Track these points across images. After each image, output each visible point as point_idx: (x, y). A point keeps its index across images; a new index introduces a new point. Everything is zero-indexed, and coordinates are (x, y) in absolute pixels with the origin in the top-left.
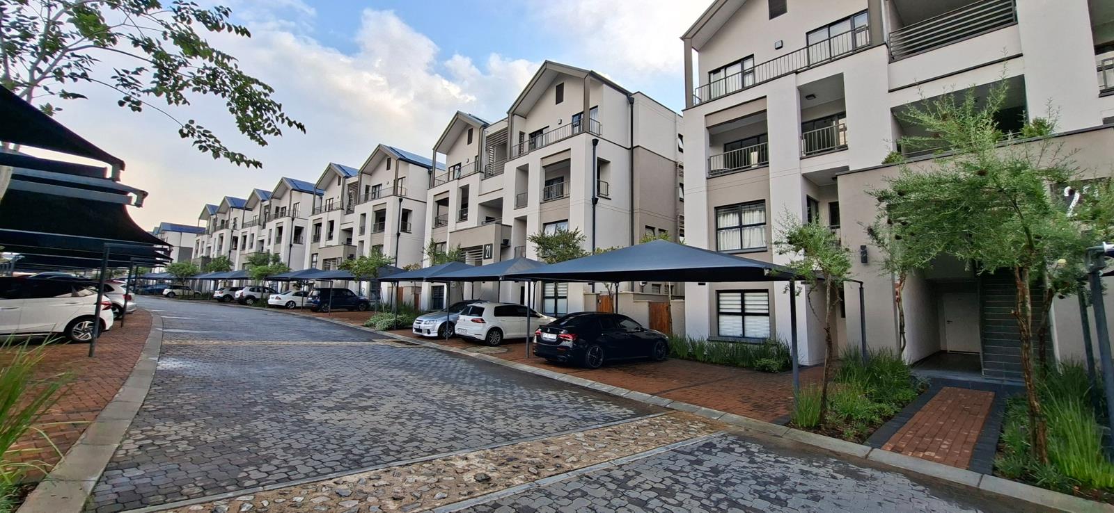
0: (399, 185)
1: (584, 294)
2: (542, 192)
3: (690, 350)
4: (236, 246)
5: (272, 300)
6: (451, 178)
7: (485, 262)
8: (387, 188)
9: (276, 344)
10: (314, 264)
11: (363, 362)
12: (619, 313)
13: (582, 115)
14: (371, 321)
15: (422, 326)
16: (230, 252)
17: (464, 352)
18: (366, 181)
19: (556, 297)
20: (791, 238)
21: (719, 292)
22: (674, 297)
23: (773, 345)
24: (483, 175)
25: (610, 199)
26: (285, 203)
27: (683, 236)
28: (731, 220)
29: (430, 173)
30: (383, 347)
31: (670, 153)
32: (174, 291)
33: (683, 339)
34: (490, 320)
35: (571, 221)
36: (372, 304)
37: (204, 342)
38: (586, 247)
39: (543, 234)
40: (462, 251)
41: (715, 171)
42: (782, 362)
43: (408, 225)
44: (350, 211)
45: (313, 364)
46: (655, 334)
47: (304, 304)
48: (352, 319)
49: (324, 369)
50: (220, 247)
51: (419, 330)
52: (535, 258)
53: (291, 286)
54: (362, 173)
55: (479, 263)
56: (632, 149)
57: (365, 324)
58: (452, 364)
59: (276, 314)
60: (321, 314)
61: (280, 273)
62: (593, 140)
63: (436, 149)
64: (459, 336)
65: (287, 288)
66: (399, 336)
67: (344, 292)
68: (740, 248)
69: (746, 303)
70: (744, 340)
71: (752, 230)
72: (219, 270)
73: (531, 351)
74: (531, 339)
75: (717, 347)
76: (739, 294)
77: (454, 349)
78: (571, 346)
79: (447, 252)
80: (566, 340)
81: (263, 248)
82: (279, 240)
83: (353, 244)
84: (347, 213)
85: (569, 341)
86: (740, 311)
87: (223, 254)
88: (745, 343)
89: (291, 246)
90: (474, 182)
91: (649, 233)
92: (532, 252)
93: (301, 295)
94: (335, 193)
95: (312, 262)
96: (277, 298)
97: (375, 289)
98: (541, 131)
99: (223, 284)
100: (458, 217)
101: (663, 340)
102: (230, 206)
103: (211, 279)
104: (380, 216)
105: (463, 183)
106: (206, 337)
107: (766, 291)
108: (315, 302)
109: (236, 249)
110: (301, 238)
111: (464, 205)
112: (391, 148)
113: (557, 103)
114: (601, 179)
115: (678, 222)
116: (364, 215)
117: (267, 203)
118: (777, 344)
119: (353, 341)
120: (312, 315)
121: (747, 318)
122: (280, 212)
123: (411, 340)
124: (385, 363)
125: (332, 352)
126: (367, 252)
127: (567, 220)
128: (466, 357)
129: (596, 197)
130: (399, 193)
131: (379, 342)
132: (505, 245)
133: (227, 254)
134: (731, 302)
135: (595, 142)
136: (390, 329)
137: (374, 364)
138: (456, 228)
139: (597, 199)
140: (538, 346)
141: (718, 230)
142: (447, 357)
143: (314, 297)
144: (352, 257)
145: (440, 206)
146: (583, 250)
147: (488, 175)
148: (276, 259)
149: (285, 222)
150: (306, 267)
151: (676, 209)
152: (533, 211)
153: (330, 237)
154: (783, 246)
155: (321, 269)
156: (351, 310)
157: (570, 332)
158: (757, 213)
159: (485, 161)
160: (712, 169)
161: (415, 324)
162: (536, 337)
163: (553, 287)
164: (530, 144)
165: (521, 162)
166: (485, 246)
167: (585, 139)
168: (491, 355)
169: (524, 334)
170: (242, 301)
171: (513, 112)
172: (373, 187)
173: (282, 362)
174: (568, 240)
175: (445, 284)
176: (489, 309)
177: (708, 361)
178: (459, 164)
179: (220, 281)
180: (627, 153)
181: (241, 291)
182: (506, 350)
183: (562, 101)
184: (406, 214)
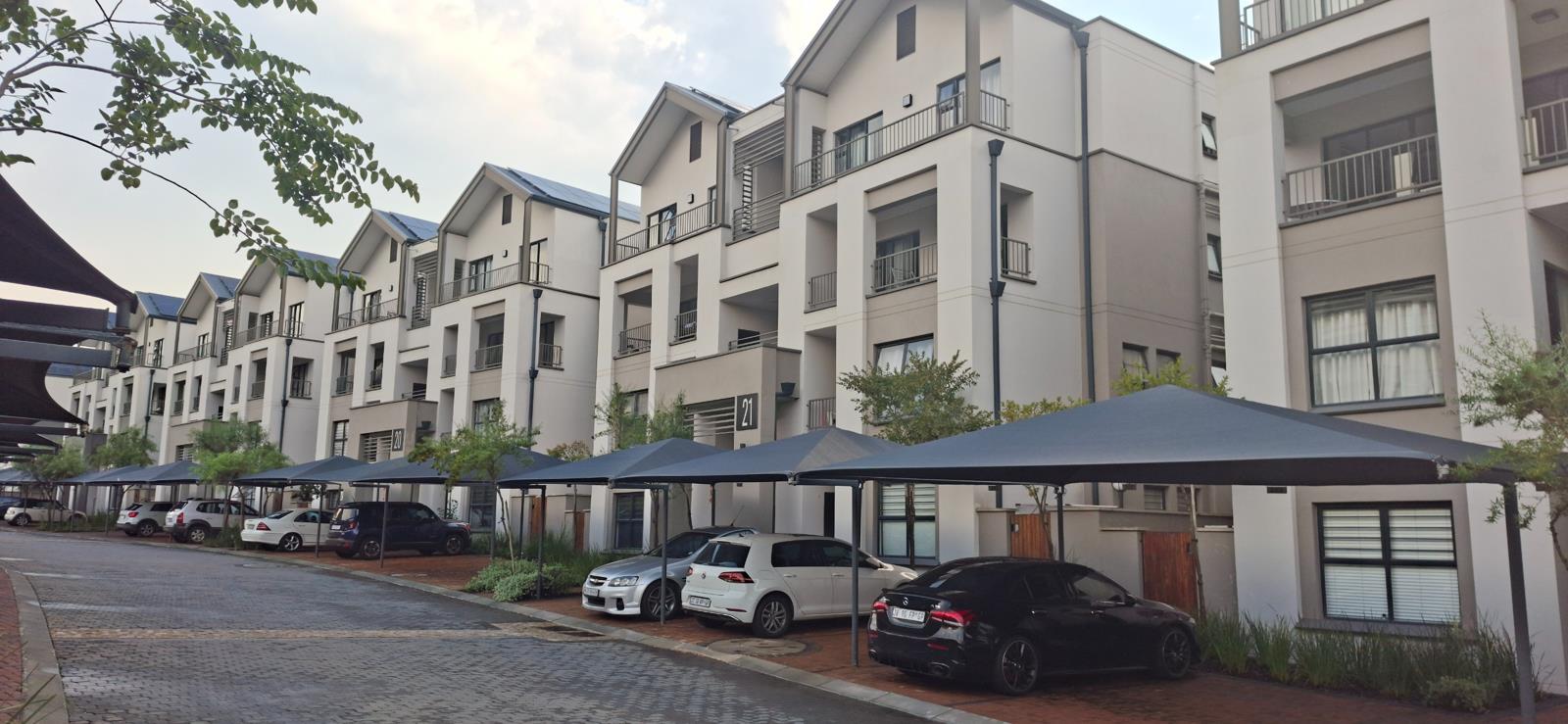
0: (533, 258)
1: (979, 512)
2: (871, 272)
3: (1252, 654)
4: (162, 406)
5: (250, 532)
6: (654, 242)
7: (740, 438)
8: (504, 265)
9: (289, 635)
10: (339, 445)
11: (488, 677)
12: (1068, 560)
13: (962, 83)
14: (483, 578)
15: (605, 589)
16: (148, 419)
17: (706, 652)
18: (455, 249)
19: (910, 518)
20: (1501, 389)
21: (1321, 507)
22: (1204, 520)
23: (1468, 642)
24: (730, 233)
25: (1034, 283)
26: (270, 303)
27: (1223, 365)
28: (1347, 328)
29: (602, 228)
30: (520, 641)
31: (1183, 162)
32: (29, 511)
33: (1232, 627)
34: (764, 576)
35: (941, 337)
36: (475, 537)
37: (136, 632)
38: (979, 398)
39: (876, 369)
40: (685, 410)
41: (1301, 207)
42: (1495, 686)
43: (555, 349)
44: (420, 321)
45: (382, 683)
46: (1161, 613)
47: (323, 541)
48: (433, 574)
49: (410, 694)
50: (127, 408)
51: (598, 600)
52: (857, 427)
53: (287, 498)
54: (446, 232)
55: (727, 439)
56: (1085, 159)
57: (468, 586)
58: (685, 682)
59: (262, 564)
60: (362, 563)
61: (264, 469)
62: (990, 143)
63: (618, 173)
64: (691, 614)
65: (278, 504)
66: (550, 614)
67: (412, 511)
68: (1373, 398)
69: (1395, 534)
70: (1392, 629)
71: (1401, 353)
72: (124, 462)
73: (863, 649)
74: (864, 620)
75: (1322, 644)
76: (1376, 513)
77: (682, 646)
78: (960, 640)
79: (652, 414)
80: (947, 626)
81: (221, 409)
82: (257, 391)
83: (427, 399)
84: (414, 327)
85: (954, 627)
86: (1378, 555)
87: (132, 423)
88: (1396, 636)
89: (285, 403)
90: (708, 249)
91: (1135, 359)
92: (849, 412)
93: (314, 520)
94: (384, 277)
95: (335, 440)
96: (261, 527)
97: (482, 503)
98: (862, 125)
99: (133, 493)
100: (674, 333)
101: (1182, 626)
102: (147, 314)
103: (105, 484)
104: (491, 332)
105: (683, 251)
106: (136, 622)
107: (1446, 504)
108: (348, 536)
109: (161, 413)
110: (307, 385)
111: (688, 304)
112: (511, 172)
113: (899, 57)
114: (1010, 236)
115: (1207, 332)
116: (453, 330)
117: (229, 305)
118: (1481, 641)
119: (450, 627)
120: (344, 566)
121: (1399, 573)
122: (261, 325)
123: (578, 623)
124: (536, 679)
125: (413, 654)
126: (461, 415)
127: (930, 336)
128: (712, 664)
129: (1000, 279)
130: (533, 277)
131: (507, 630)
132: (787, 396)
133: (141, 425)
134: (1355, 532)
135: (995, 149)
136: (525, 597)
137: (514, 681)
138: (668, 356)
139: (1003, 285)
140: (880, 639)
141: (1313, 353)
142: (669, 664)
143: (345, 524)
144: (425, 429)
145: (630, 306)
146: (972, 408)
147: (740, 233)
148: (253, 433)
149: (273, 348)
150: (321, 454)
151: (1200, 300)
152: (849, 315)
153: (375, 382)
154: (1485, 406)
155: (355, 457)
156: (427, 552)
157: (956, 604)
158: (1414, 310)
159: (733, 200)
160: (1293, 203)
161: (587, 585)
162: (874, 616)
163: (904, 493)
164: (838, 157)
165: (818, 200)
166: (741, 398)
167: (970, 142)
168: (770, 658)
169: (844, 608)
170: (181, 535)
171: (796, 82)
172: (472, 263)
173: (317, 679)
174: (936, 382)
175: (647, 493)
176: (759, 550)
177: (1301, 681)
178: (673, 208)
179: (126, 487)
180: (1071, 169)
181: (178, 512)
182: (803, 646)
183: (912, 50)
184: (549, 326)
